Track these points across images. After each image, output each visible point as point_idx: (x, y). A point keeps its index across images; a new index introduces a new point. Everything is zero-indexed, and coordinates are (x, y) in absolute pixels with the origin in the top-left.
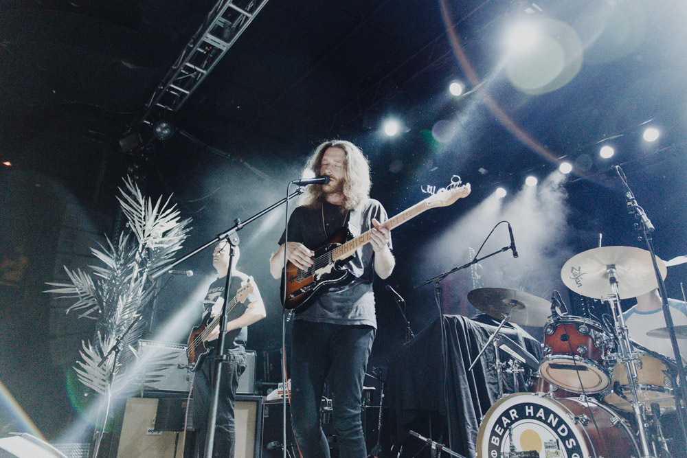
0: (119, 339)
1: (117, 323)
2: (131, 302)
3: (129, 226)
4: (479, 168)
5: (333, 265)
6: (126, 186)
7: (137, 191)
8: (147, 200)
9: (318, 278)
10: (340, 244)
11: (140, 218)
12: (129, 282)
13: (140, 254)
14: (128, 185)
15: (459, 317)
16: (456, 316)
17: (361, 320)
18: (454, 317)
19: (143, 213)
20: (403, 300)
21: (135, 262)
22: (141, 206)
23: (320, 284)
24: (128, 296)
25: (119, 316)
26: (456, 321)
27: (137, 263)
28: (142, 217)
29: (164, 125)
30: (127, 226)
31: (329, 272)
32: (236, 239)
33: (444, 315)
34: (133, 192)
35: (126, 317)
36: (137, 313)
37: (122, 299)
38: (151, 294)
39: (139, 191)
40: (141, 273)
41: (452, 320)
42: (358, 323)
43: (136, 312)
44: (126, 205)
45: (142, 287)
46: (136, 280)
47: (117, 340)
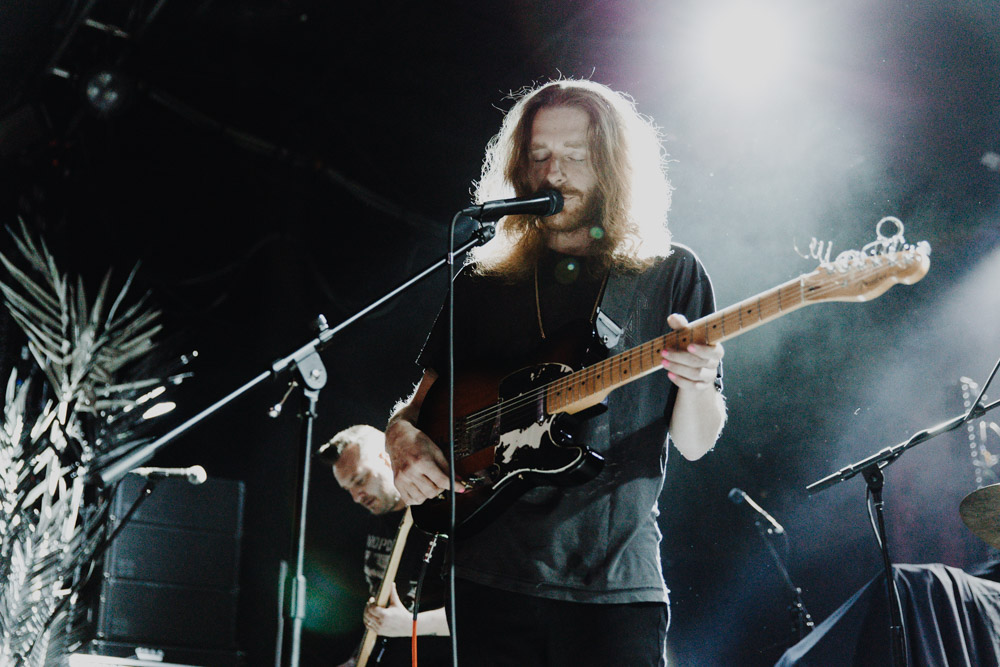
0: (22, 654)
1: (13, 613)
2: (47, 558)
3: (31, 354)
4: (982, 154)
5: (547, 427)
6: (15, 246)
7: (46, 261)
8: (72, 283)
9: (508, 456)
10: (568, 369)
11: (57, 331)
12: (38, 504)
13: (63, 428)
14: (21, 246)
15: (938, 570)
16: (931, 567)
17: (630, 590)
18: (925, 572)
19: (64, 318)
20: (780, 529)
21: (49, 452)
22: (57, 298)
23: (510, 475)
24: (38, 541)
25: (17, 597)
26: (930, 581)
27: (57, 452)
28: (64, 330)
29: (107, 78)
30: (25, 356)
31: (536, 444)
32: (316, 373)
33: (897, 567)
34: (36, 260)
35: (36, 597)
36: (63, 588)
37: (23, 551)
38: (97, 536)
39: (51, 259)
40: (69, 481)
41: (917, 579)
42: (625, 599)
43: (60, 584)
44: (20, 299)
45: (74, 518)
46: (56, 498)
47: (17, 656)
